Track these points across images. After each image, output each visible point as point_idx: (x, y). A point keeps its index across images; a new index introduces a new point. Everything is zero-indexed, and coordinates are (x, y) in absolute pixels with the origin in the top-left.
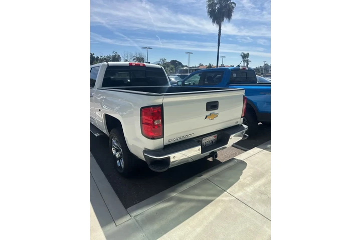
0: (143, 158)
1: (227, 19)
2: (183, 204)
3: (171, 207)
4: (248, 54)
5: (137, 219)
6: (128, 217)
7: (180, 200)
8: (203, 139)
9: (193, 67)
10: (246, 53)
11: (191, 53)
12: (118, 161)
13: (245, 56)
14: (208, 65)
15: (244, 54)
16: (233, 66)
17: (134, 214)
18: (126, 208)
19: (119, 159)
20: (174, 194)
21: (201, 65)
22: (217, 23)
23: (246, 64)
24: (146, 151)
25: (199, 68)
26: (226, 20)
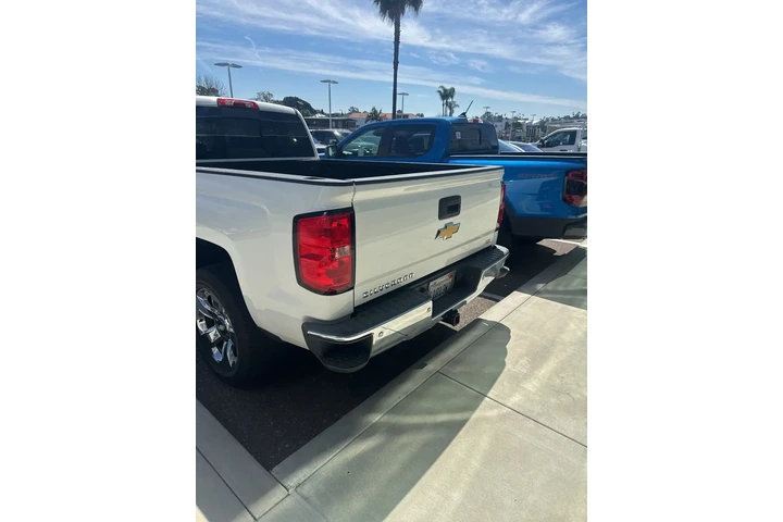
0: (300, 341)
1: (412, 8)
2: (404, 439)
3: (378, 449)
4: (453, 90)
5: (304, 492)
6: (279, 493)
7: (395, 431)
8: (431, 284)
9: (337, 115)
10: (448, 87)
11: (334, 82)
12: (215, 350)
13: (447, 95)
14: (369, 110)
15: (445, 90)
16: (422, 115)
17: (292, 481)
18: (268, 467)
19: (219, 344)
20: (376, 418)
21: (354, 110)
22: (391, 17)
23: (449, 111)
24: (310, 324)
25: (351, 117)
26: (408, 10)
